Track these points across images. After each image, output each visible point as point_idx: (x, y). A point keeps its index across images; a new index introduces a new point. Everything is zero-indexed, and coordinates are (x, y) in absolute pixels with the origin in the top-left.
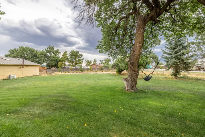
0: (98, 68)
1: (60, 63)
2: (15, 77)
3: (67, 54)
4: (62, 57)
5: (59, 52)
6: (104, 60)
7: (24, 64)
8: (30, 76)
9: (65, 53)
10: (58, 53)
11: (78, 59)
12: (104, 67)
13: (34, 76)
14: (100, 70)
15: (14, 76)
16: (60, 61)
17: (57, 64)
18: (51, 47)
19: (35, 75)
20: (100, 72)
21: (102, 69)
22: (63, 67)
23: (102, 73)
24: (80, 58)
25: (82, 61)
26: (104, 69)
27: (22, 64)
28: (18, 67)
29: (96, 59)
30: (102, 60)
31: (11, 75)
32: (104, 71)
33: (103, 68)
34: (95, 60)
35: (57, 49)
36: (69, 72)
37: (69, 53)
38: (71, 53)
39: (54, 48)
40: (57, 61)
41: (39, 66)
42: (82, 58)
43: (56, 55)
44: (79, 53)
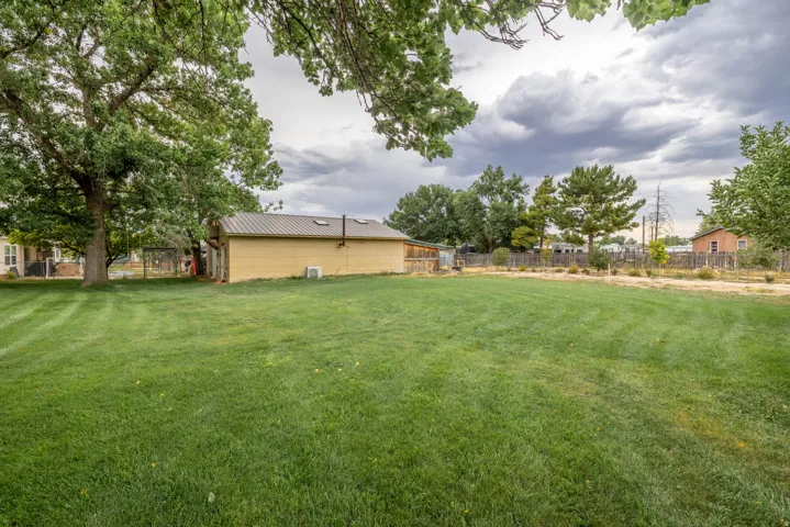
1: (521, 229)
2: (320, 274)
3: (553, 191)
4: (533, 203)
5: (522, 185)
7: (347, 234)
8: (368, 272)
9: (546, 187)
10: (520, 190)
13: (384, 274)
15: (316, 271)
16: (524, 222)
17: (510, 233)
18: (494, 170)
19: (389, 271)
24: (619, 198)
25: (631, 212)
27: (339, 234)
28: (333, 245)
31: (310, 268)
35: (514, 176)
36: (539, 269)
37: (559, 185)
38: (566, 181)
39: (502, 175)
40: (511, 223)
41: (404, 241)
42: (630, 201)
43: (511, 201)
44: (611, 177)
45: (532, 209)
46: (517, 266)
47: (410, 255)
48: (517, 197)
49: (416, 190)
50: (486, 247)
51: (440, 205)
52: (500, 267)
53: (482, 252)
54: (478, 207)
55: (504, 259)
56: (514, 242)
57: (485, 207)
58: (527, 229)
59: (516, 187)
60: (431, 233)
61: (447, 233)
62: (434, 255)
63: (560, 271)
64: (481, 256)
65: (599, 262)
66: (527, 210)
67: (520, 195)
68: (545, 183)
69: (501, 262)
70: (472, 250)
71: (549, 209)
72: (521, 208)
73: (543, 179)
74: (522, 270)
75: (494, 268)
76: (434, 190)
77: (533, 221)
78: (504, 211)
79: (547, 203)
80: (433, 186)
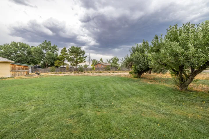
0: (104, 68)
1: (57, 61)
3: (66, 51)
4: (61, 54)
5: (57, 48)
6: (112, 60)
9: (64, 50)
10: (56, 50)
11: (79, 57)
12: (112, 67)
14: (106, 70)
16: (58, 59)
17: (54, 62)
18: (47, 42)
20: (106, 73)
21: (109, 69)
22: (62, 66)
23: (108, 74)
24: (82, 55)
25: (84, 59)
26: (112, 69)
29: (103, 59)
30: (110, 60)
32: (111, 71)
33: (110, 67)
34: (101, 60)
35: (55, 45)
36: (65, 73)
37: (68, 50)
38: (70, 49)
39: (51, 44)
40: (54, 59)
41: (10, 63)
42: (84, 56)
43: (53, 52)
44: (80, 50)
45: (60, 56)
46: (58, 72)
47: (13, 69)
48: (55, 51)
49: (10, 43)
50: (45, 66)
51: (24, 50)
52: (53, 73)
53: (43, 68)
54: (42, 53)
55: (54, 70)
56: (55, 65)
57: (45, 53)
58: (59, 61)
59: (55, 48)
60: (19, 60)
61: (27, 61)
62: (26, 69)
63: (71, 73)
64: (43, 69)
65: (81, 70)
66: (58, 56)
67: (56, 51)
68: (64, 49)
69: (52, 71)
70: (39, 67)
71: (65, 56)
72: (57, 55)
73: (64, 48)
74: (60, 73)
75: (50, 73)
76: (20, 44)
77: (61, 59)
78: (52, 55)
79: (65, 54)
80: (19, 43)
